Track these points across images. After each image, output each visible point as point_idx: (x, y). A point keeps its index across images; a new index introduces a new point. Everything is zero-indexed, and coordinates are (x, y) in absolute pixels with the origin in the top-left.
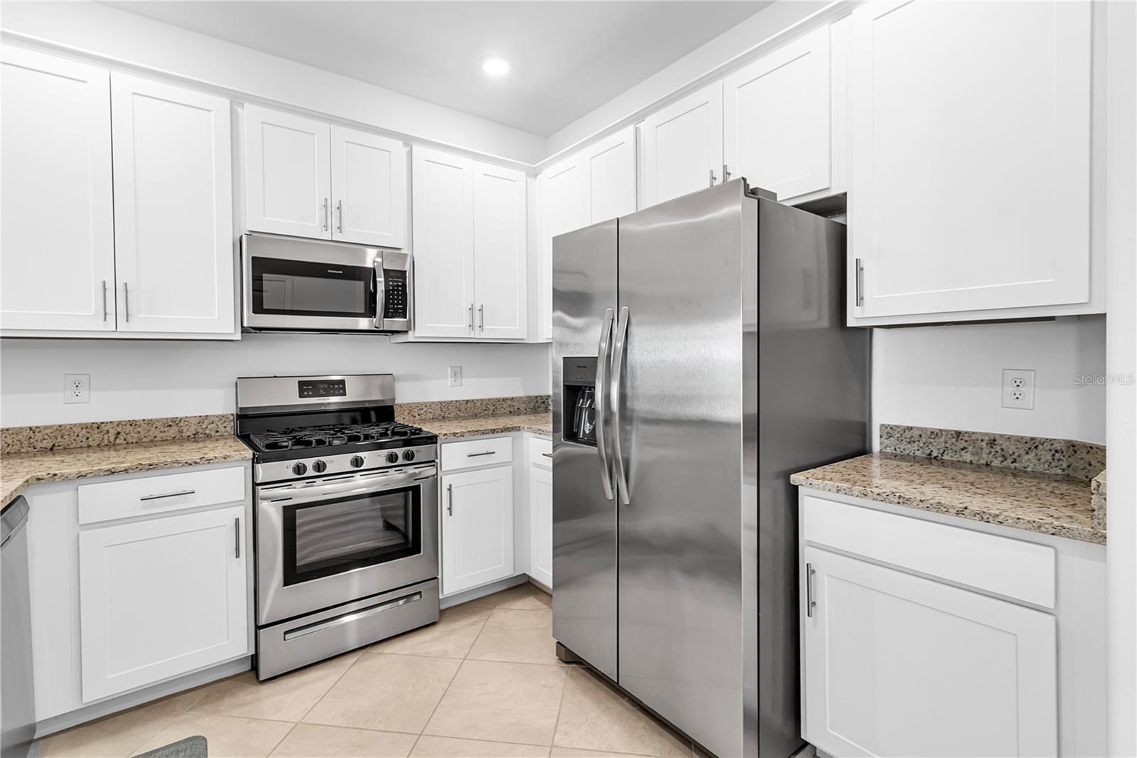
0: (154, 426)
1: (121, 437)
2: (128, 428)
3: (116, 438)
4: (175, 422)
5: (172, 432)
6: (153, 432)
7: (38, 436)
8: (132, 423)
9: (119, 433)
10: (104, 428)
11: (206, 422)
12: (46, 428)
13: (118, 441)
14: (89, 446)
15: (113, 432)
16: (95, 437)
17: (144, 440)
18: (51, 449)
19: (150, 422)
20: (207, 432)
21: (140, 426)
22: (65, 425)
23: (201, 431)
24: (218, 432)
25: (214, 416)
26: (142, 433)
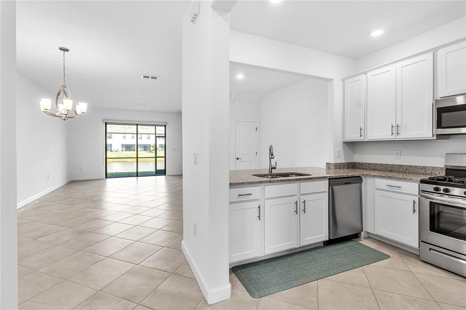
0: (417, 168)
1: (408, 169)
2: (410, 168)
3: (406, 170)
4: (424, 168)
5: (423, 171)
6: (417, 170)
7: (388, 167)
8: (411, 166)
9: (407, 169)
10: (403, 167)
11: (435, 169)
12: (390, 165)
13: (407, 171)
14: (399, 172)
15: (405, 168)
16: (401, 169)
17: (414, 172)
18: (391, 171)
19: (416, 167)
20: (436, 173)
21: (413, 168)
22: (394, 165)
23: (433, 172)
24: (439, 174)
25: (438, 167)
26: (414, 170)
